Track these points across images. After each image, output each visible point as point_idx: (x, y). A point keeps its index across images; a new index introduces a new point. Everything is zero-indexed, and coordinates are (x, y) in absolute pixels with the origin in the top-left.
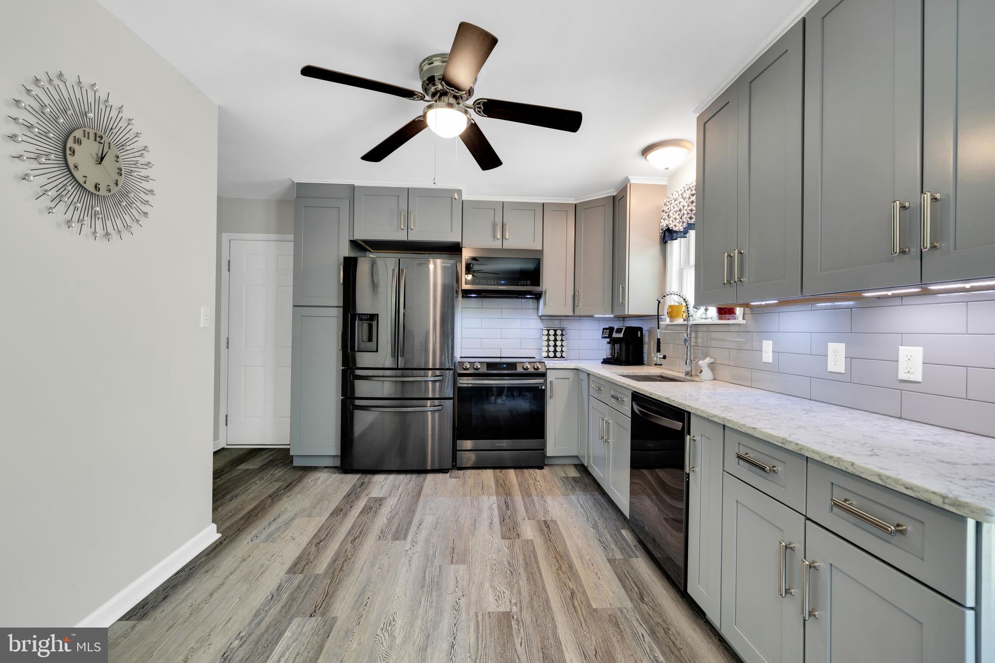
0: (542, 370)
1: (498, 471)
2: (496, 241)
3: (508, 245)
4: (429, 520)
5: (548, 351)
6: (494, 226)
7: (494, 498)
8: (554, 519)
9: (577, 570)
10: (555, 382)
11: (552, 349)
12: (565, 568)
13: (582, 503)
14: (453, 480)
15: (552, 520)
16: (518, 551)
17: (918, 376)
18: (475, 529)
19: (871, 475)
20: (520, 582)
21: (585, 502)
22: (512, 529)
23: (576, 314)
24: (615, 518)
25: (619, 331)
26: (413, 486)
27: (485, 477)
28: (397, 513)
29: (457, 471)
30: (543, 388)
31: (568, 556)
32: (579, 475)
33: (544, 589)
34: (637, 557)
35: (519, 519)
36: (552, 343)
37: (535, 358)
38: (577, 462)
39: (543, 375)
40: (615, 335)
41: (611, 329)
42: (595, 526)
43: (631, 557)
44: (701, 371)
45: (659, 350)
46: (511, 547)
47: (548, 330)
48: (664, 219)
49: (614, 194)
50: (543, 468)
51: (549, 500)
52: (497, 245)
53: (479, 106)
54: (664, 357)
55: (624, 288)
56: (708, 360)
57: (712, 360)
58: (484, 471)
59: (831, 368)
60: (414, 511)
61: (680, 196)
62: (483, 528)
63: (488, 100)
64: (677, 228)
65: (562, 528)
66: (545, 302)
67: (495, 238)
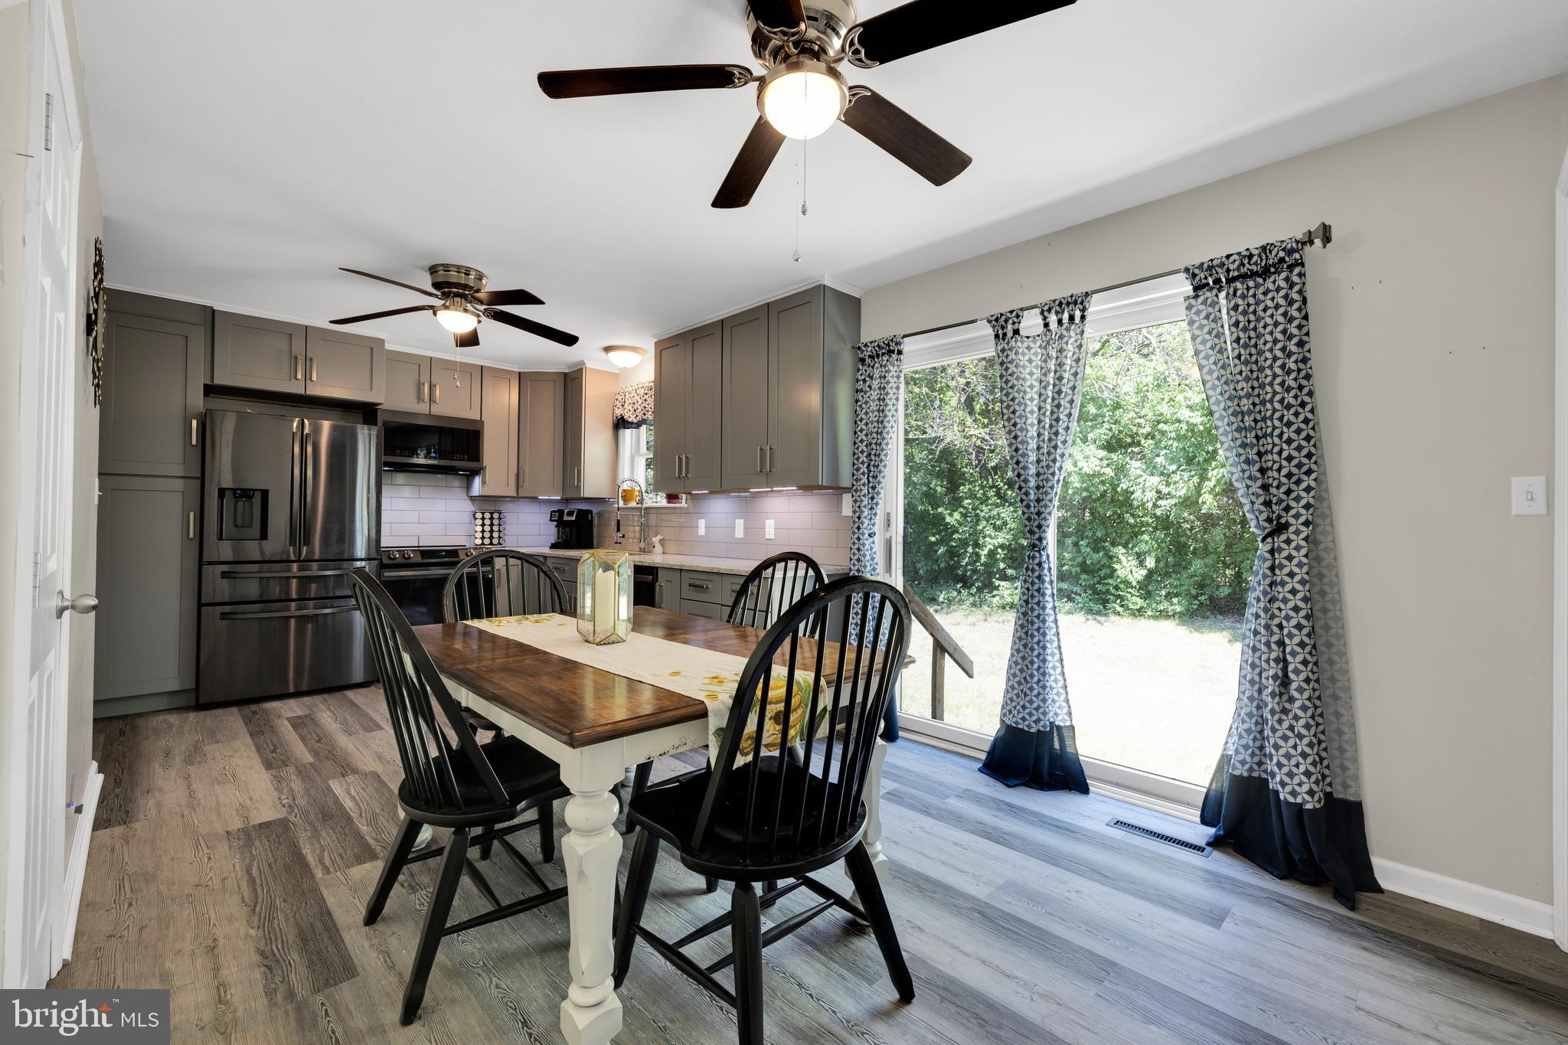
2: (422, 404)
3: (437, 410)
5: (483, 538)
6: (419, 385)
11: (487, 535)
17: (772, 536)
23: (523, 495)
25: (570, 513)
30: (490, 576)
36: (487, 528)
40: (566, 518)
41: (561, 512)
44: (655, 545)
45: (618, 530)
47: (483, 513)
48: (618, 408)
49: (566, 372)
52: (423, 408)
54: (624, 536)
55: (579, 471)
56: (659, 537)
57: (662, 537)
64: (630, 419)
66: (483, 480)
67: (420, 399)
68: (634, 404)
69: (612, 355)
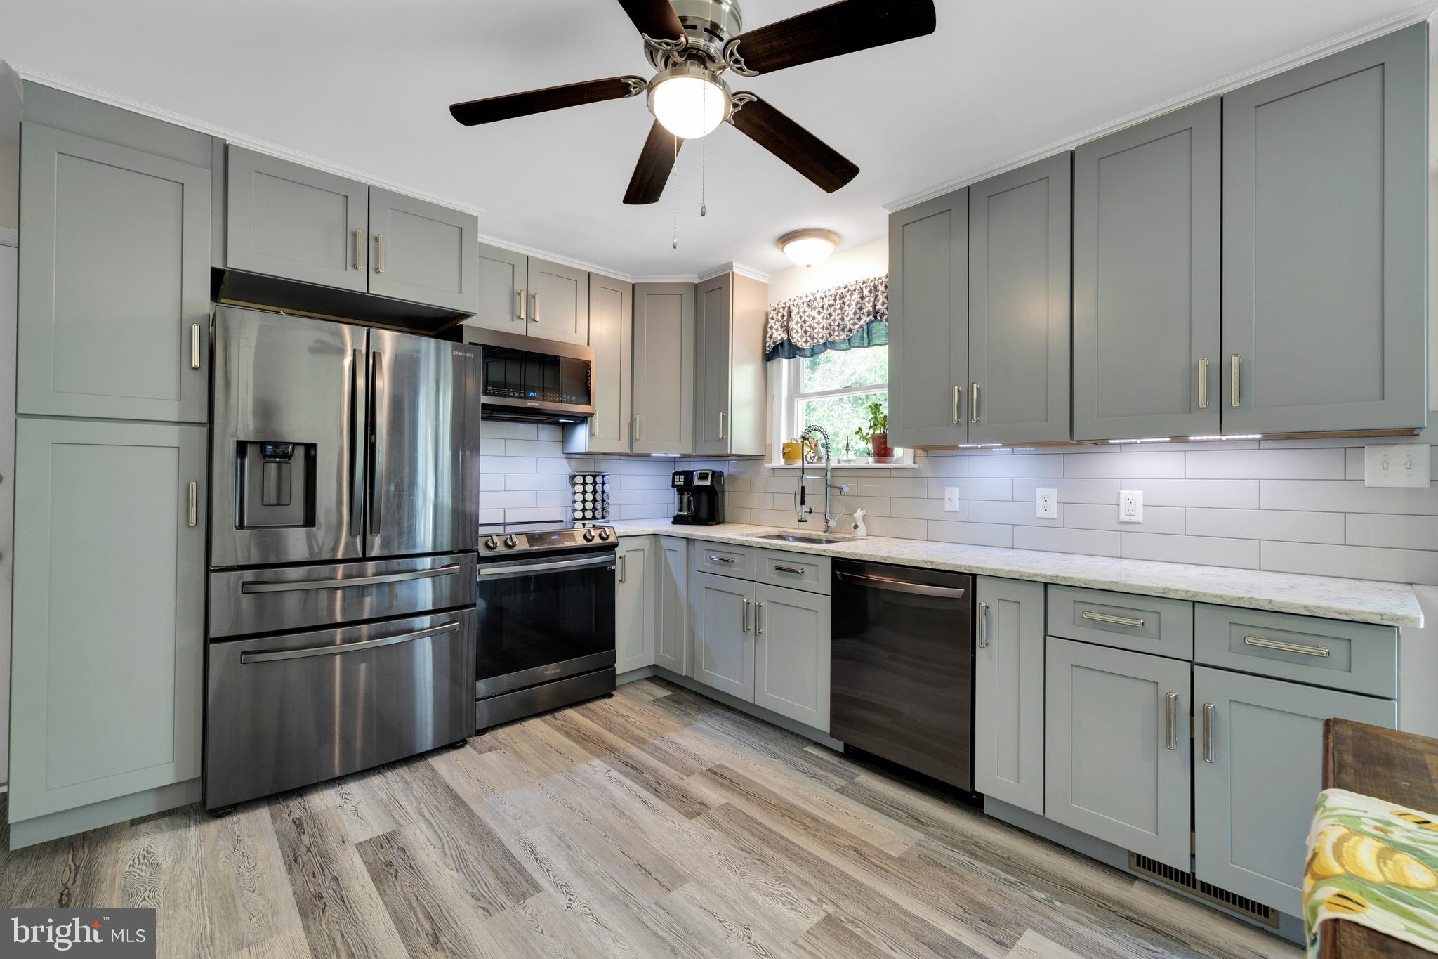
0: (612, 539)
1: (548, 717)
2: (517, 322)
3: (534, 331)
4: (537, 836)
5: (584, 510)
6: (513, 294)
7: (597, 762)
8: (718, 763)
9: (824, 820)
10: (628, 555)
11: (589, 505)
12: (808, 821)
13: (721, 730)
14: (491, 757)
15: (716, 766)
16: (732, 827)
17: (1139, 517)
18: (632, 820)
19: (1295, 608)
20: (788, 868)
21: (723, 727)
22: (684, 800)
23: (636, 451)
24: (780, 736)
25: (703, 476)
26: (426, 790)
27: (541, 734)
28: (460, 851)
29: (478, 739)
30: (611, 568)
31: (793, 806)
32: (671, 693)
33: (824, 862)
34: (858, 775)
35: (676, 781)
36: (589, 497)
37: (562, 521)
38: (648, 674)
39: (612, 547)
40: (697, 483)
41: (686, 474)
42: (775, 756)
43: (853, 778)
44: (856, 527)
45: (803, 502)
46: (715, 825)
47: (584, 477)
48: (776, 329)
49: (696, 282)
50: (612, 695)
51: (673, 736)
52: (517, 328)
53: (739, 103)
54: (811, 512)
55: (725, 418)
57: (863, 512)
58: (524, 723)
59: (1041, 513)
60: (489, 833)
61: (805, 304)
62: (645, 817)
63: (759, 100)
64: (800, 344)
65: (741, 772)
66: (590, 431)
67: (514, 315)
68: (805, 322)
69: (791, 247)
